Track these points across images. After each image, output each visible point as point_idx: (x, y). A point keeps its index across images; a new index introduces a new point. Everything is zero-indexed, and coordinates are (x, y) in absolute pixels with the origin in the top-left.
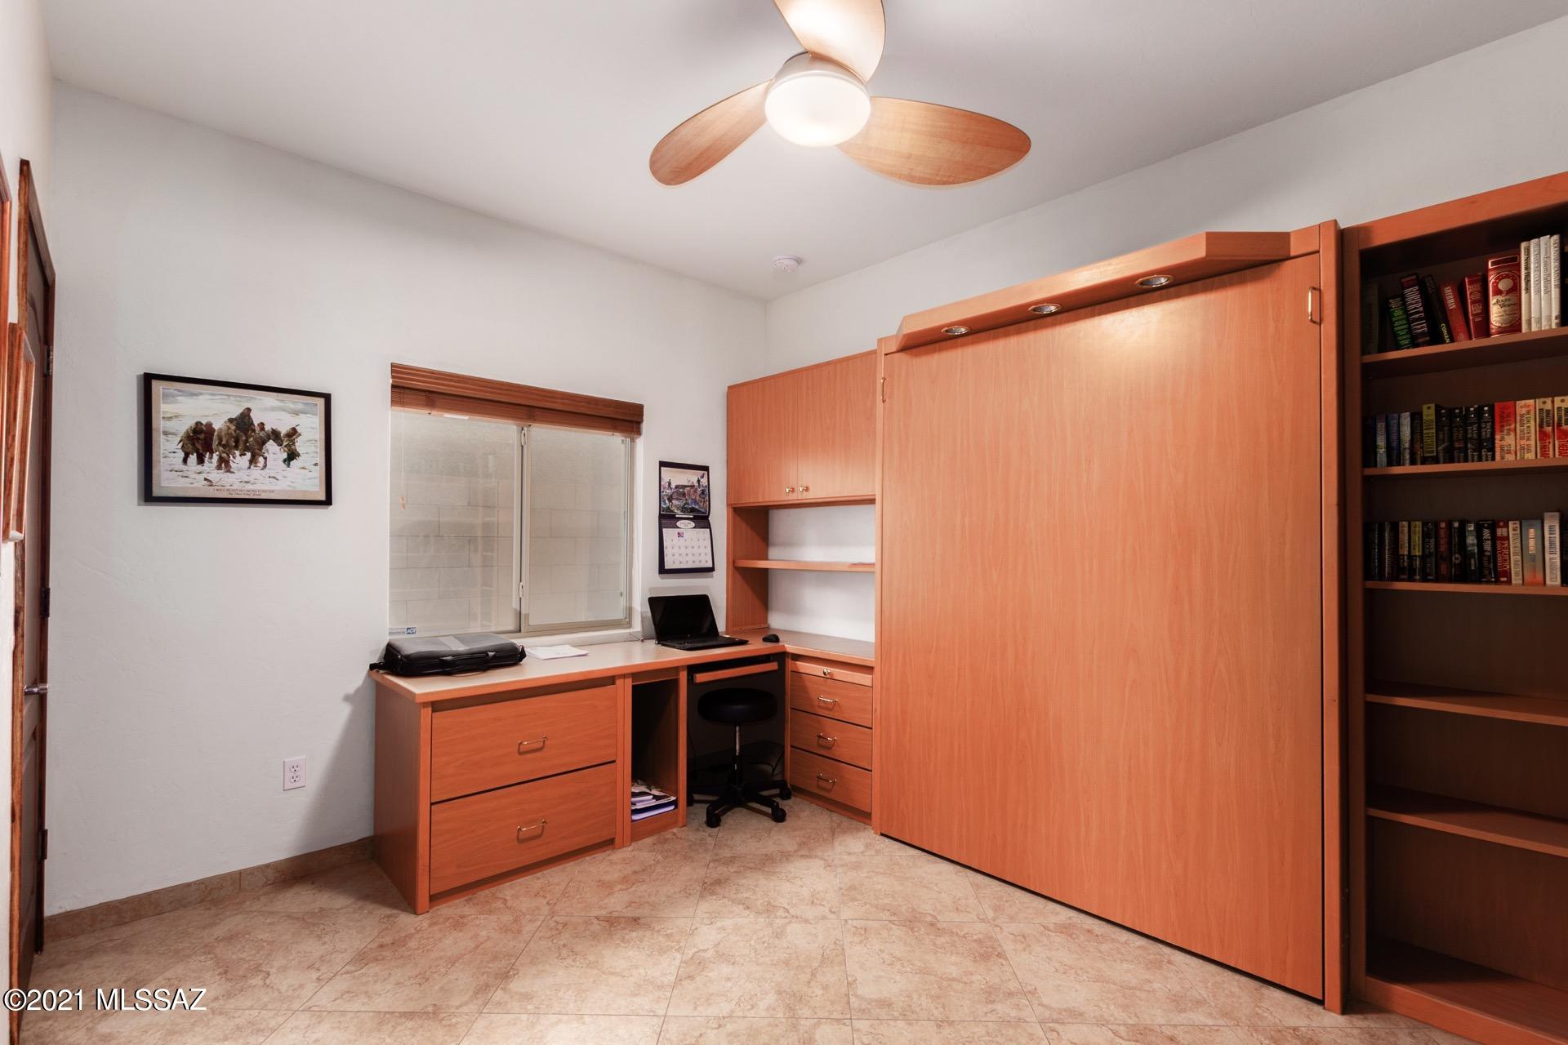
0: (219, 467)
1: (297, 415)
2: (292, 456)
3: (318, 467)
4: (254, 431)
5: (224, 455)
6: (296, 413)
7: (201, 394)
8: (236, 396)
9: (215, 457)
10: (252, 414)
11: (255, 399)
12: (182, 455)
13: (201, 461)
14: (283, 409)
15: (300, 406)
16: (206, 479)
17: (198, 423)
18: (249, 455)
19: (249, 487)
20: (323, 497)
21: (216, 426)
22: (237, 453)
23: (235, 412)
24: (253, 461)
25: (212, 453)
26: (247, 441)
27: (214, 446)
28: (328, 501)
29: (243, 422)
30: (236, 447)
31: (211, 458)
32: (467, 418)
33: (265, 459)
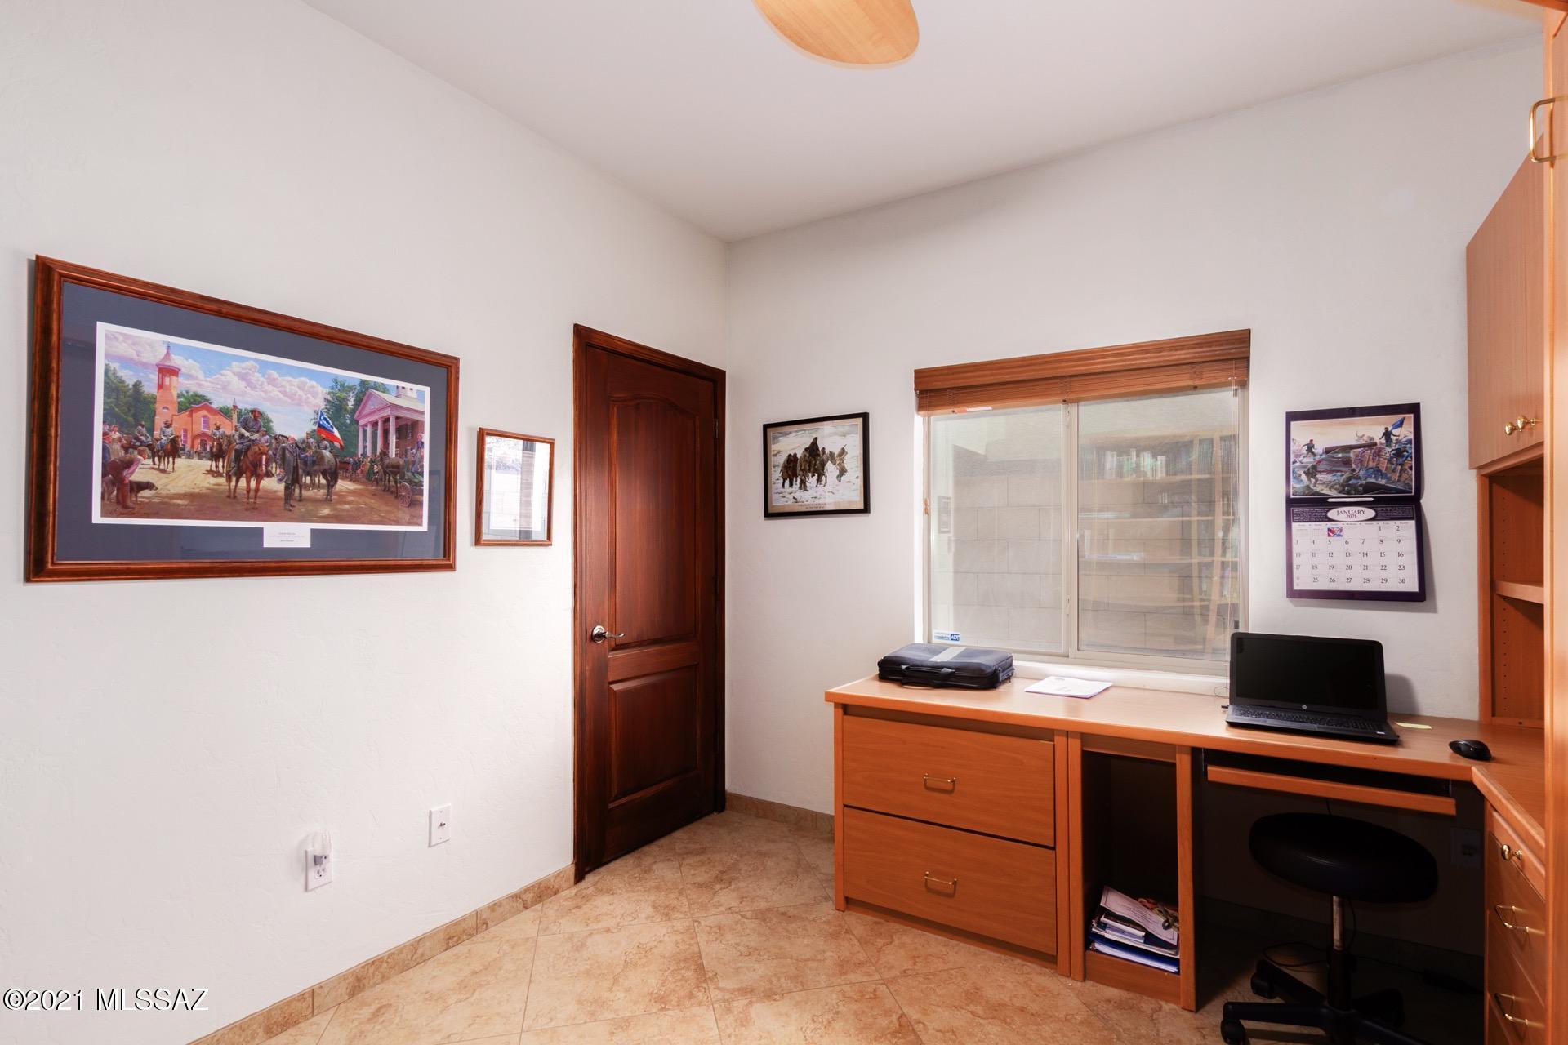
0: (800, 488)
1: (845, 436)
2: (843, 472)
3: (859, 480)
4: (819, 455)
5: (803, 477)
6: (844, 435)
7: (790, 433)
8: (809, 430)
9: (799, 480)
10: (818, 442)
11: (818, 429)
12: (782, 481)
13: (791, 485)
14: (836, 434)
15: (847, 428)
16: (794, 498)
17: (790, 455)
18: (816, 475)
19: (817, 501)
20: (861, 506)
21: (799, 456)
22: (810, 474)
23: (808, 443)
24: (819, 480)
25: (797, 477)
26: (815, 464)
27: (798, 472)
28: (866, 509)
29: (813, 450)
30: (809, 471)
31: (796, 481)
32: (990, 408)
33: (826, 477)
